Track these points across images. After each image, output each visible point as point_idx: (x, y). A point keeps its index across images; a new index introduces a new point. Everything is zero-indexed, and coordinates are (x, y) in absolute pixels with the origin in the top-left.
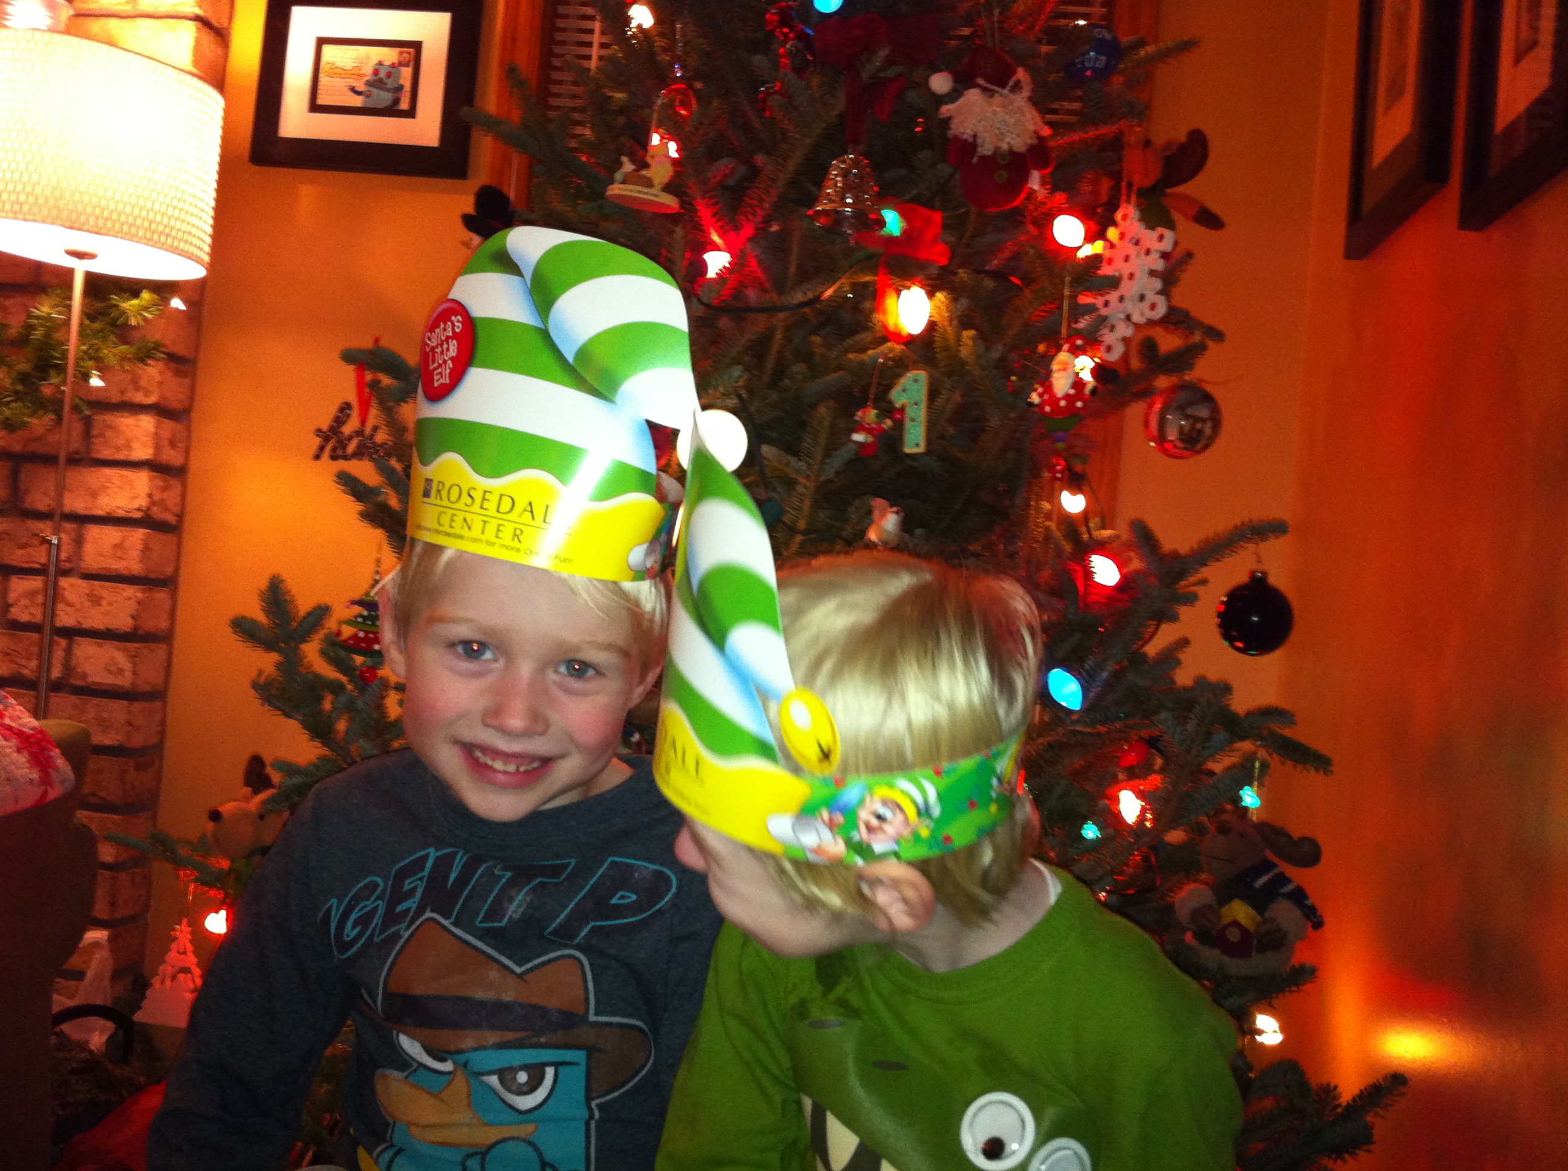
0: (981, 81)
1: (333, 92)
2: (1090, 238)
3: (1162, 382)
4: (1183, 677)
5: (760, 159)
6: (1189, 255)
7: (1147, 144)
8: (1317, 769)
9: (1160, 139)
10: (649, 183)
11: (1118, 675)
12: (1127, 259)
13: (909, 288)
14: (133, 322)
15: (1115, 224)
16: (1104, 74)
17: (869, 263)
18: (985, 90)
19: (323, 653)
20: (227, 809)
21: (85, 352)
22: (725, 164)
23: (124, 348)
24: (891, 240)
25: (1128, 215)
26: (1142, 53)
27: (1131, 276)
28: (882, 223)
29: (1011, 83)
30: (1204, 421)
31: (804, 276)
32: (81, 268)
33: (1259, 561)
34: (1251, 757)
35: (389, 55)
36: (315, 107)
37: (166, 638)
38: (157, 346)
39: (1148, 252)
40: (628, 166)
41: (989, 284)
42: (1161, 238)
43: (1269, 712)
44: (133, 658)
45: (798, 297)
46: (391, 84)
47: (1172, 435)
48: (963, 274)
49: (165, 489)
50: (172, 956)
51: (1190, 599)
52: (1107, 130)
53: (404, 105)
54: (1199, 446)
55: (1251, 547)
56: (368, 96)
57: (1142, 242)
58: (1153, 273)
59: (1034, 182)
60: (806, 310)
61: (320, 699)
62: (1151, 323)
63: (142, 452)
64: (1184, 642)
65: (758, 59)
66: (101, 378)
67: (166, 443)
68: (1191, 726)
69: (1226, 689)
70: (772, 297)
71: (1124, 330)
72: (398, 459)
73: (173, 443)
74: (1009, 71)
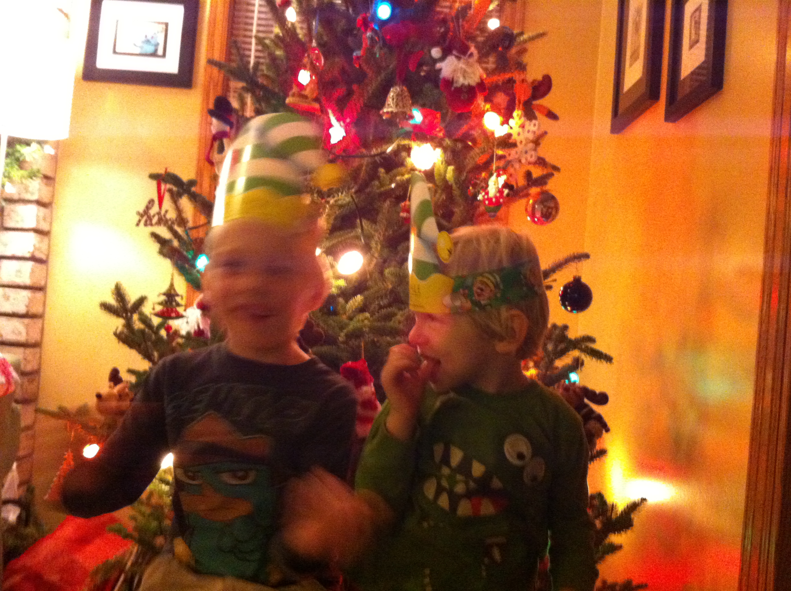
0: (454, 52)
2: (502, 124)
3: (534, 190)
5: (354, 86)
6: (545, 133)
7: (523, 81)
8: (607, 362)
9: (530, 79)
10: (305, 97)
12: (519, 134)
13: (424, 143)
14: (27, 159)
15: (512, 117)
16: (507, 49)
17: (407, 135)
18: (456, 57)
19: (139, 320)
22: (340, 89)
24: (416, 125)
25: (518, 113)
27: (521, 142)
28: (412, 117)
29: (468, 54)
30: (552, 208)
31: (377, 141)
33: (578, 271)
34: (577, 359)
36: (115, 52)
37: (41, 316)
38: (38, 171)
39: (528, 131)
40: (295, 89)
41: (459, 145)
42: (535, 125)
43: (585, 338)
44: (27, 326)
45: (374, 151)
46: (153, 42)
47: (538, 215)
48: (448, 141)
49: (41, 242)
51: (550, 288)
53: (160, 52)
54: (550, 218)
55: (574, 265)
56: (142, 47)
57: (526, 127)
58: (530, 141)
59: (479, 99)
60: (379, 158)
62: (529, 163)
63: (30, 224)
65: (351, 40)
67: (41, 218)
69: (565, 328)
70: (362, 151)
72: (179, 225)
73: (44, 219)
74: (467, 48)
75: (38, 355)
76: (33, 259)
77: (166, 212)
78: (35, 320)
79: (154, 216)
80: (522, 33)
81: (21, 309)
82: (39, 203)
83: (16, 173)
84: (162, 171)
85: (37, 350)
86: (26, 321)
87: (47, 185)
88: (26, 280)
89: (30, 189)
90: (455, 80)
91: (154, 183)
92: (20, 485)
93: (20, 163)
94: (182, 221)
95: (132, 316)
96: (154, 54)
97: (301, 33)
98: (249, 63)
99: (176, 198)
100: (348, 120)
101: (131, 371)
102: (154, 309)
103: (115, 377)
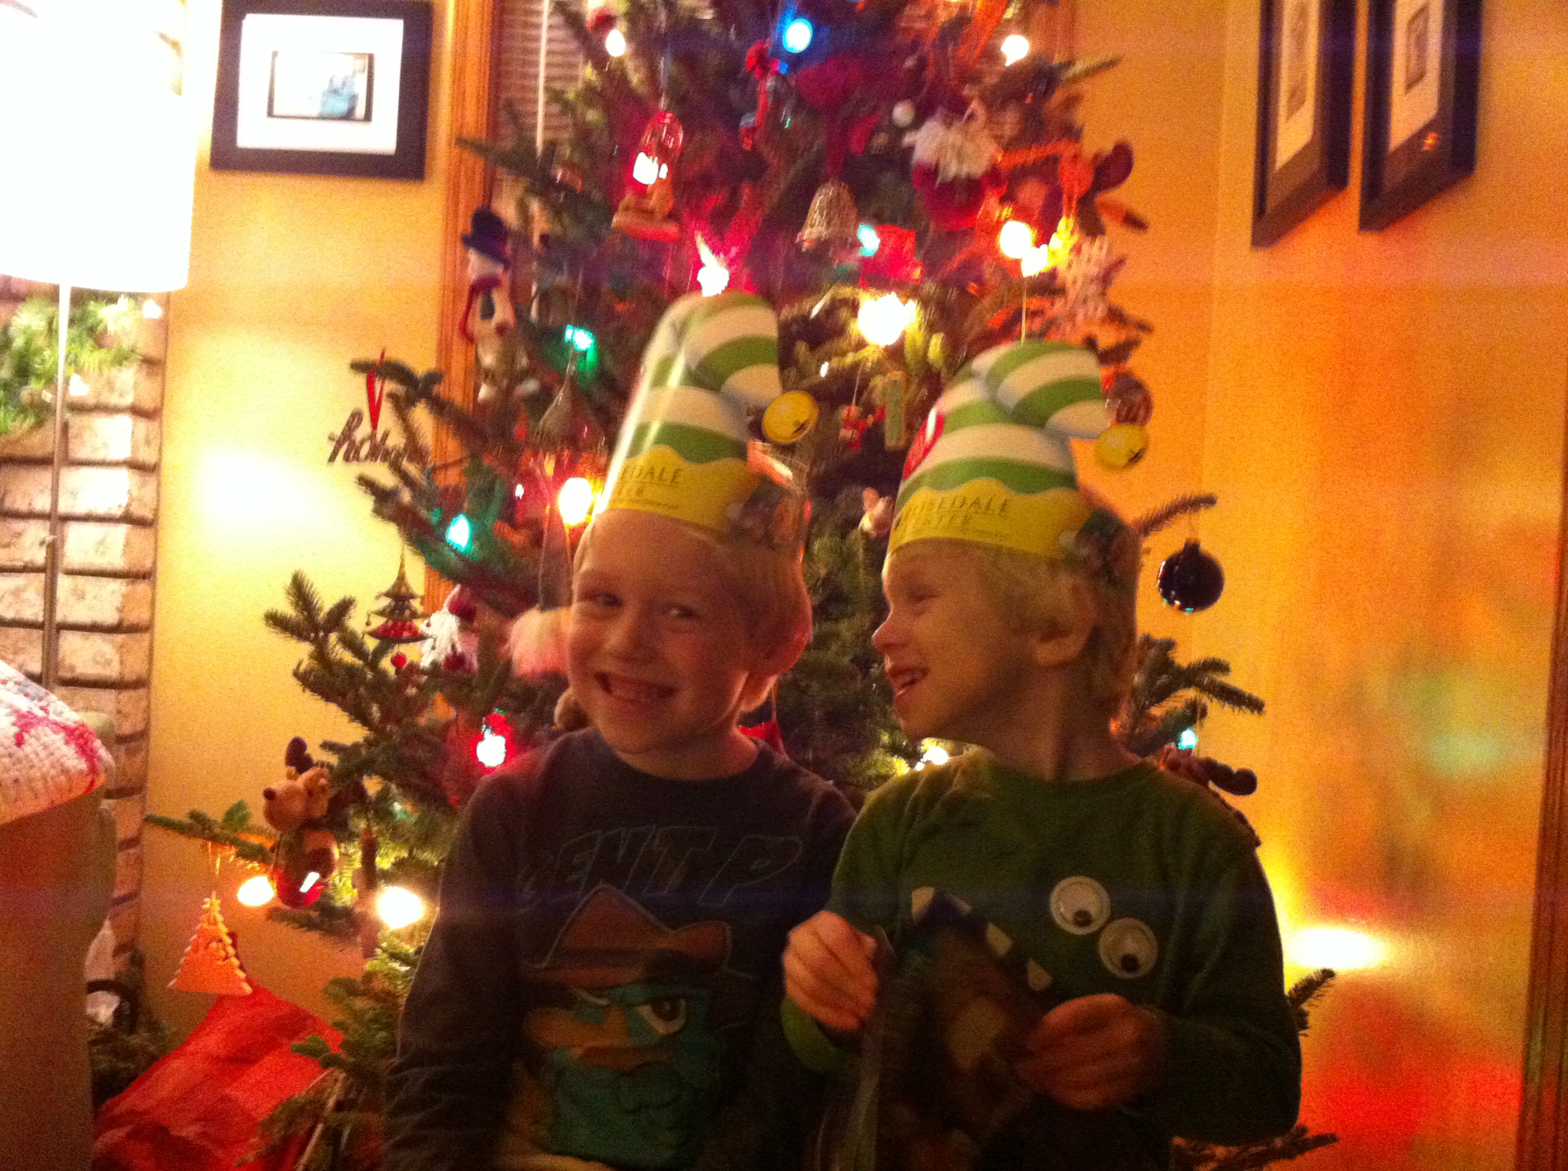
0: (939, 113)
1: (290, 101)
2: (1035, 244)
7: (1078, 159)
8: (1251, 711)
12: (1070, 266)
13: (884, 293)
14: (111, 330)
15: (1056, 232)
17: (848, 279)
18: (943, 120)
19: (342, 644)
22: (717, 194)
23: (104, 351)
24: (866, 259)
25: (1068, 223)
26: (1073, 71)
27: (1074, 284)
28: (858, 242)
29: (966, 116)
30: (1137, 405)
32: (67, 284)
33: (1193, 531)
34: (1193, 703)
36: (272, 114)
37: (148, 628)
38: (132, 350)
39: (1089, 261)
42: (1101, 247)
43: (1208, 665)
44: (120, 648)
46: (345, 92)
48: (930, 286)
49: (143, 485)
53: (360, 111)
55: (1186, 518)
56: (324, 103)
57: (1082, 251)
58: (1092, 278)
63: (124, 453)
67: (141, 441)
69: (1170, 646)
72: (411, 460)
73: (148, 442)
74: (964, 104)
75: (144, 703)
76: (127, 518)
77: (386, 435)
78: (138, 636)
79: (362, 442)
80: (1070, 63)
81: (109, 617)
82: (136, 411)
83: (91, 358)
84: (374, 356)
85: (142, 692)
86: (120, 638)
87: (149, 374)
88: (116, 560)
89: (118, 384)
90: (941, 167)
91: (361, 380)
92: (118, 951)
93: (96, 336)
94: (415, 451)
95: (326, 636)
96: (348, 116)
97: (635, 78)
98: (533, 141)
99: (402, 405)
100: (734, 251)
101: (328, 746)
102: (368, 624)
103: (297, 755)
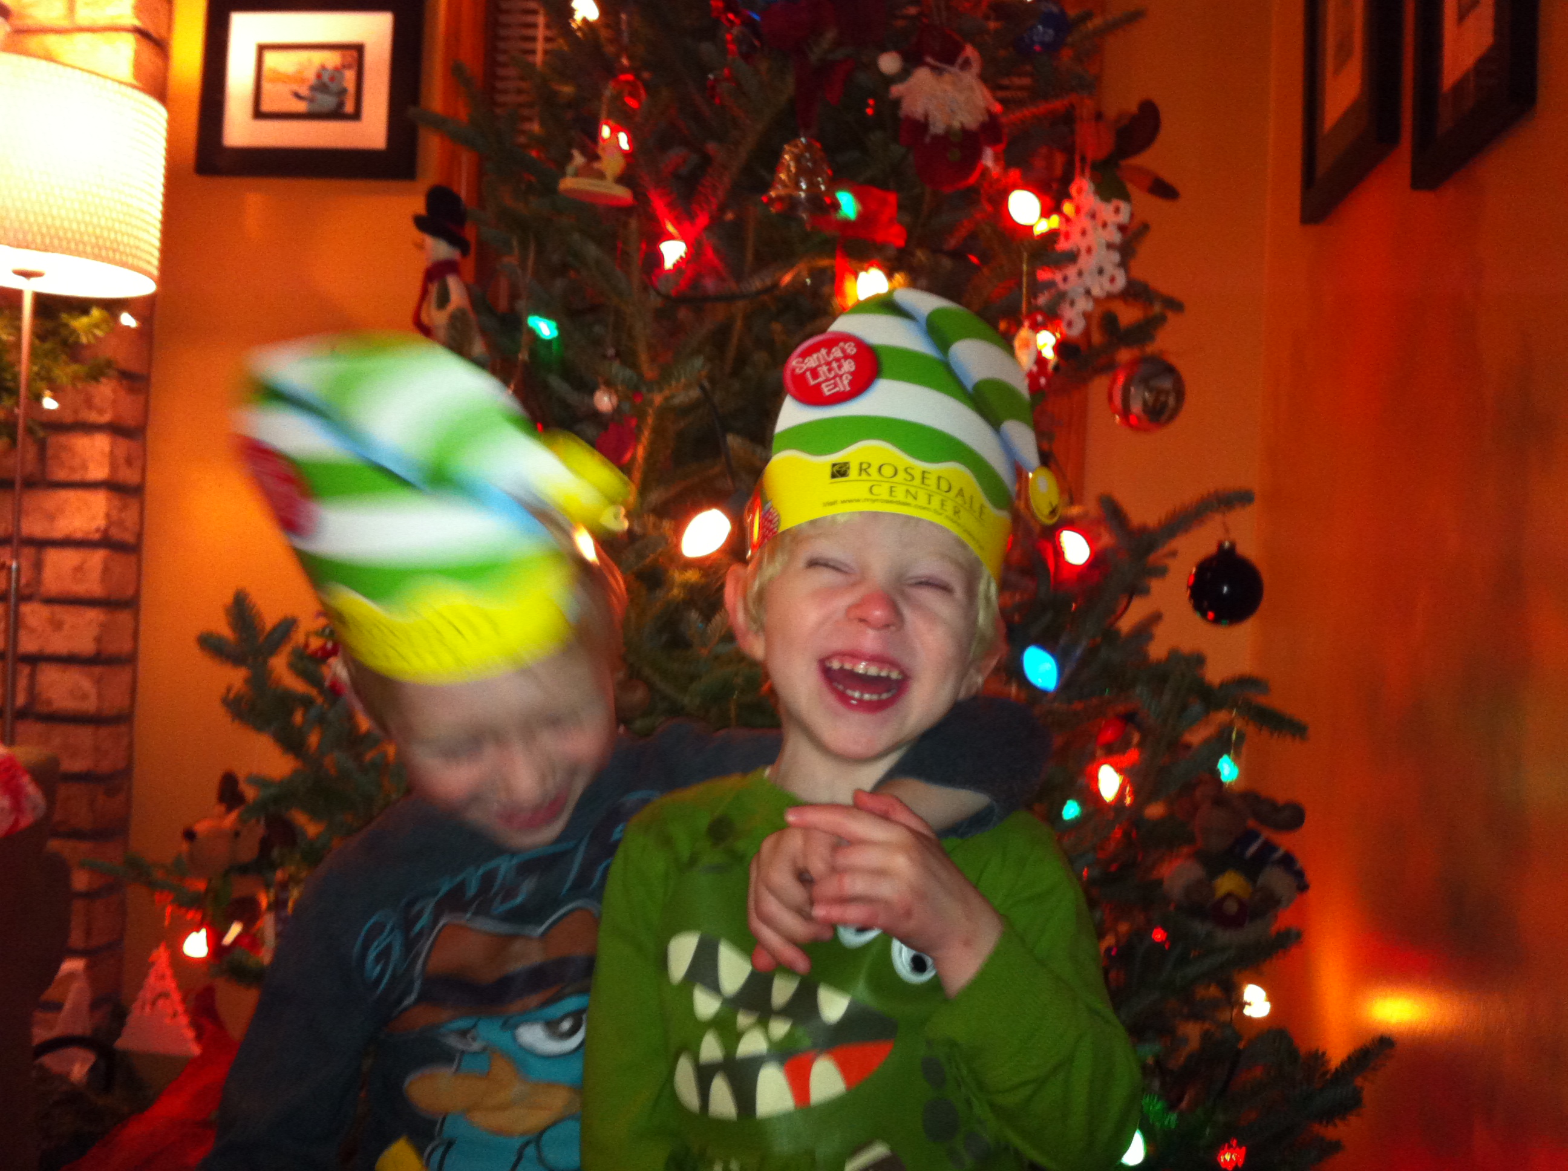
0: (929, 60)
1: (276, 98)
2: (1045, 214)
3: (1124, 355)
4: (1157, 650)
5: (711, 147)
6: (1145, 227)
7: (1099, 116)
8: (1294, 736)
9: (1111, 110)
10: (601, 175)
11: (1092, 651)
12: (1084, 233)
13: (866, 270)
14: (84, 340)
15: (1069, 197)
16: (1052, 48)
17: (827, 247)
18: (933, 68)
19: (292, 666)
20: (201, 828)
21: (38, 374)
22: (676, 153)
23: (75, 367)
24: (846, 223)
25: (1084, 189)
26: (1090, 25)
27: (1089, 250)
28: (836, 206)
29: (960, 60)
30: (1167, 393)
31: (762, 261)
32: (29, 288)
33: (1227, 530)
34: (1228, 728)
35: (331, 59)
36: (259, 114)
37: (130, 660)
38: (109, 364)
39: (1105, 225)
40: (579, 159)
41: (947, 263)
42: (1117, 210)
43: (1245, 682)
44: (98, 682)
45: (757, 284)
46: (334, 87)
47: (1136, 407)
48: (921, 255)
49: (124, 508)
50: (151, 980)
51: (1161, 572)
52: (1058, 104)
53: (349, 108)
54: (1164, 417)
55: (1218, 518)
56: (311, 100)
57: (1097, 216)
58: (1110, 246)
59: (988, 159)
60: (766, 297)
61: (290, 713)
62: (1110, 297)
63: (98, 472)
64: (1156, 618)
65: (706, 48)
66: (55, 398)
67: (121, 461)
68: (1167, 697)
69: (1198, 660)
70: (731, 286)
71: (1084, 305)
73: (129, 462)
74: (957, 49)
75: (125, 740)
76: (105, 542)
78: (118, 668)
81: (85, 645)
82: (115, 429)
83: (64, 372)
85: (122, 728)
86: (97, 670)
87: (131, 390)
88: (92, 585)
89: (97, 401)
90: (930, 119)
93: (72, 349)
95: (269, 659)
96: (336, 114)
101: (260, 782)
102: (308, 643)
103: (229, 791)
